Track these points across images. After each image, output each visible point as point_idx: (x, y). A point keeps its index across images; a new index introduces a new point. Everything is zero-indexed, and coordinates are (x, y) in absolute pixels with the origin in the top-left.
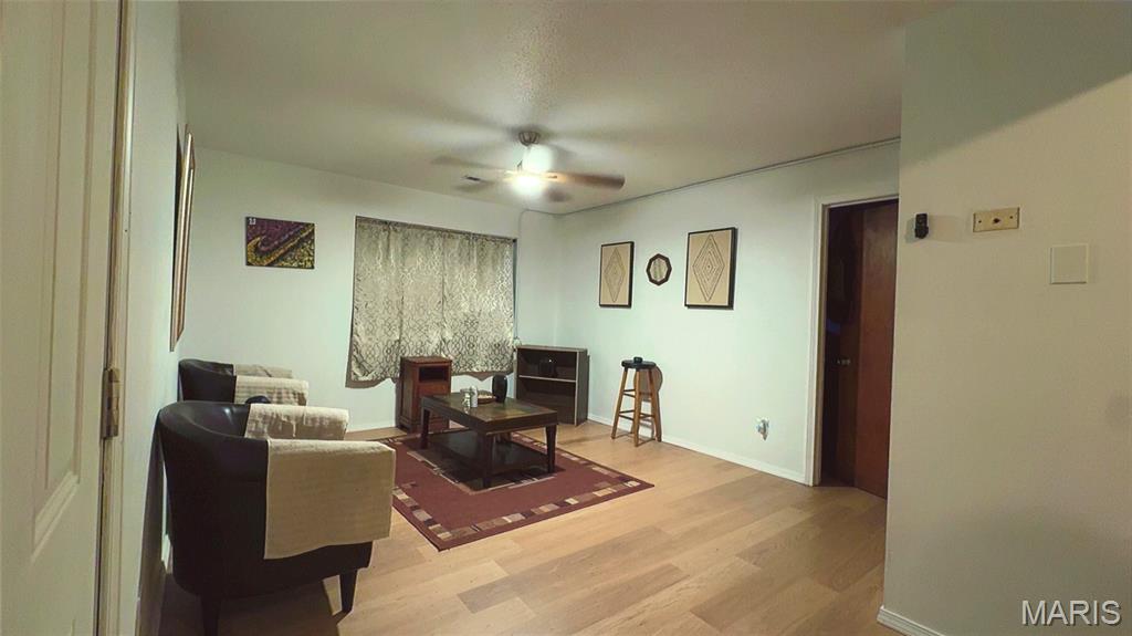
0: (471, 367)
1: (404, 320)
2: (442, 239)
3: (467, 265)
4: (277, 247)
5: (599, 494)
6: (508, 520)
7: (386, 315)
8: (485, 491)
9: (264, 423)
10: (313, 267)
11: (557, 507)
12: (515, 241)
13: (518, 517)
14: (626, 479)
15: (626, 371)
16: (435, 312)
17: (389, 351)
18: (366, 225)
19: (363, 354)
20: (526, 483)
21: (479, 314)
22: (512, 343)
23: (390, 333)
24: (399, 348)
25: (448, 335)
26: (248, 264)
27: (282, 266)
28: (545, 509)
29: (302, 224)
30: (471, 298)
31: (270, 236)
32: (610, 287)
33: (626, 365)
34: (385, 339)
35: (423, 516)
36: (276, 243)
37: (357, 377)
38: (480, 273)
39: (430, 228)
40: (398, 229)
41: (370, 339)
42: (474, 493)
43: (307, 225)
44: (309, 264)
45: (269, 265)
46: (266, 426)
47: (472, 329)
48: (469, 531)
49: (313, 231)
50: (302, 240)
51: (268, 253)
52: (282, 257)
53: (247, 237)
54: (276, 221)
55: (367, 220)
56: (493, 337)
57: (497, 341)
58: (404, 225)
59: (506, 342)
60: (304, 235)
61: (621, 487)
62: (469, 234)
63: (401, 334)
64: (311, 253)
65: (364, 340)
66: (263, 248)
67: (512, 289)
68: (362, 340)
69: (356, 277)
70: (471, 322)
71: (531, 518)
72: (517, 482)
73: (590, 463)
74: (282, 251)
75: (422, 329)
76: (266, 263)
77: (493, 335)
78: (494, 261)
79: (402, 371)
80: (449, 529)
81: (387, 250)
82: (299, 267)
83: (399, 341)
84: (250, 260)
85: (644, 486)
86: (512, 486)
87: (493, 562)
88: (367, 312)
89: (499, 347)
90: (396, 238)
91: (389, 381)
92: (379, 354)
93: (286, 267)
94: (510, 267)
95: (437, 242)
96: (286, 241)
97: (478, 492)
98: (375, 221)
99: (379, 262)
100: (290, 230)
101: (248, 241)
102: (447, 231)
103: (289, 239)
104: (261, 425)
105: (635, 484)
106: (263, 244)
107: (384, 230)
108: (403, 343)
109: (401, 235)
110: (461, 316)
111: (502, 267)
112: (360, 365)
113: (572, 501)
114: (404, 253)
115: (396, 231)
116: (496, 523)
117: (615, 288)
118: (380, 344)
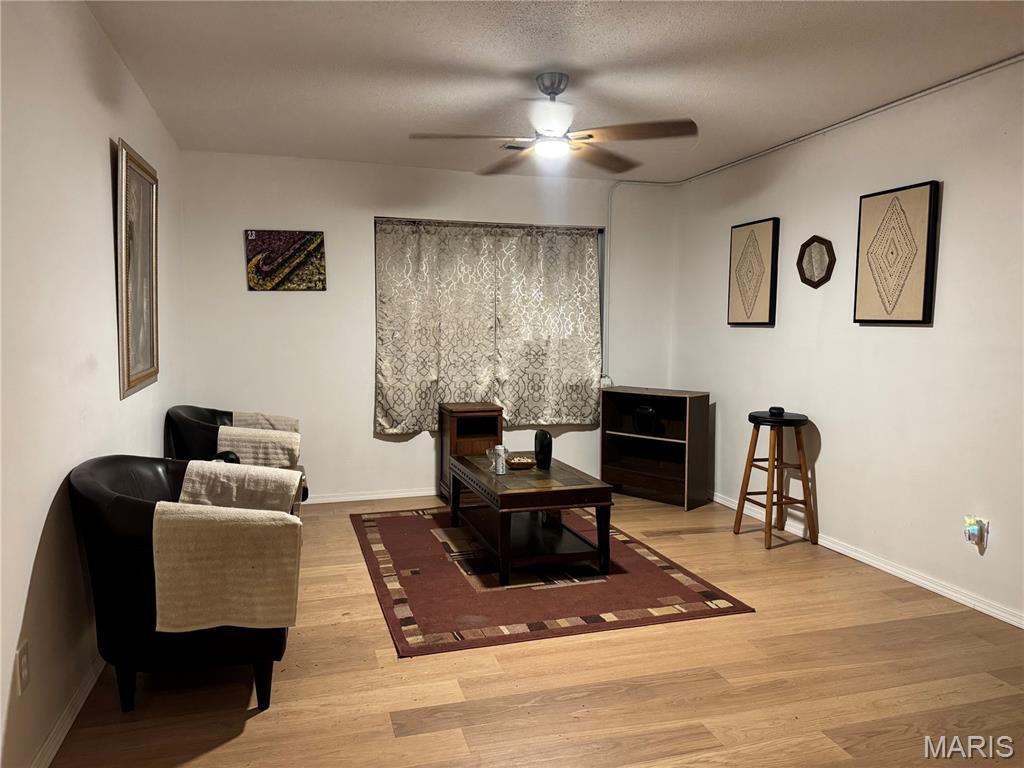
0: (536, 417)
1: (443, 353)
2: (492, 239)
3: (528, 273)
4: (281, 265)
5: (655, 612)
6: (505, 630)
7: (419, 348)
8: (500, 589)
9: (201, 484)
10: (324, 289)
11: (583, 622)
12: (601, 231)
13: (522, 628)
14: (716, 594)
15: (757, 428)
16: (485, 342)
17: (424, 394)
18: (389, 227)
19: (389, 398)
20: (561, 584)
21: (547, 342)
22: (597, 383)
23: (424, 371)
24: (436, 391)
25: (503, 373)
26: (251, 289)
27: (289, 289)
28: (563, 623)
29: (308, 233)
30: (536, 319)
31: (272, 252)
32: (743, 294)
33: (756, 420)
34: (418, 379)
35: (404, 611)
36: (280, 260)
37: (384, 428)
38: (549, 281)
39: (476, 225)
40: (432, 229)
41: (399, 380)
42: (484, 590)
43: (315, 234)
44: (320, 285)
45: (274, 289)
46: (203, 486)
47: (536, 365)
48: (449, 638)
49: (322, 242)
50: (310, 255)
51: (270, 274)
52: (287, 279)
53: (247, 256)
54: (279, 232)
55: (389, 220)
56: (569, 376)
57: (574, 382)
58: (440, 223)
59: (589, 381)
60: (312, 246)
61: (698, 606)
62: (531, 226)
63: (439, 372)
64: (321, 270)
65: (390, 381)
66: (266, 268)
67: (596, 305)
68: (389, 381)
69: (380, 300)
70: (536, 355)
71: (538, 631)
72: (548, 581)
73: (674, 566)
74: (287, 270)
75: (470, 365)
76: (270, 285)
77: (567, 372)
78: (569, 265)
79: (441, 422)
80: (424, 632)
81: (418, 259)
82: (309, 289)
83: (437, 382)
84: (252, 284)
85: (739, 608)
86: (539, 586)
87: (455, 681)
88: (394, 344)
89: (578, 389)
90: (430, 241)
91: (426, 434)
92: (411, 398)
93: (293, 290)
94: (595, 272)
95: (486, 243)
96: (291, 257)
97: (489, 590)
98: (400, 221)
99: (407, 277)
100: (295, 242)
101: (249, 260)
102: (498, 226)
103: (294, 253)
104: (197, 485)
105: (723, 604)
106: (265, 264)
107: (413, 233)
108: (441, 384)
109: (435, 238)
110: (520, 347)
111: (582, 272)
112: (386, 414)
113: (609, 617)
114: (440, 260)
115: (428, 232)
116: (488, 632)
117: (750, 293)
118: (412, 387)
